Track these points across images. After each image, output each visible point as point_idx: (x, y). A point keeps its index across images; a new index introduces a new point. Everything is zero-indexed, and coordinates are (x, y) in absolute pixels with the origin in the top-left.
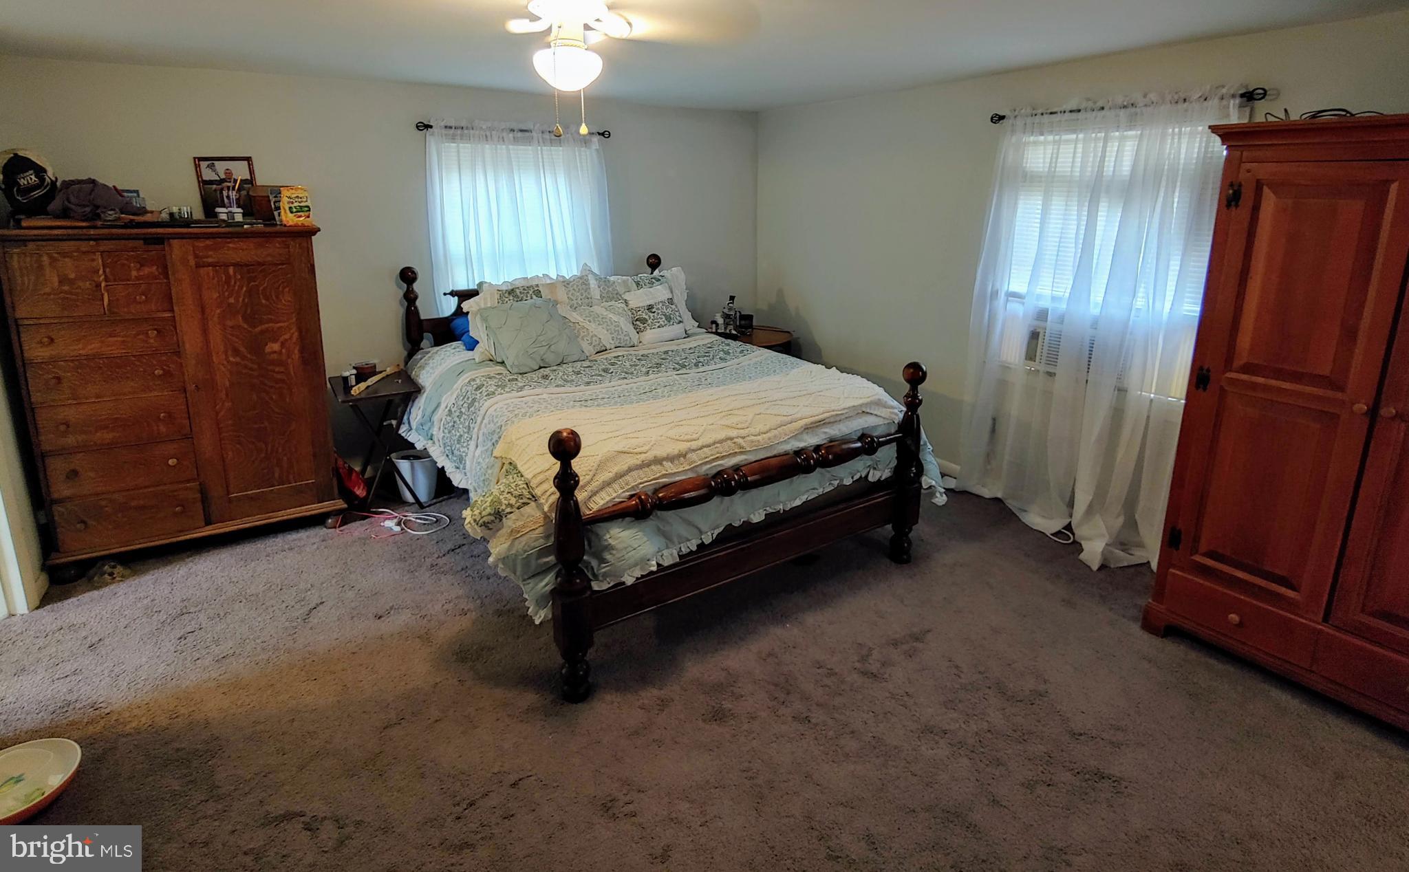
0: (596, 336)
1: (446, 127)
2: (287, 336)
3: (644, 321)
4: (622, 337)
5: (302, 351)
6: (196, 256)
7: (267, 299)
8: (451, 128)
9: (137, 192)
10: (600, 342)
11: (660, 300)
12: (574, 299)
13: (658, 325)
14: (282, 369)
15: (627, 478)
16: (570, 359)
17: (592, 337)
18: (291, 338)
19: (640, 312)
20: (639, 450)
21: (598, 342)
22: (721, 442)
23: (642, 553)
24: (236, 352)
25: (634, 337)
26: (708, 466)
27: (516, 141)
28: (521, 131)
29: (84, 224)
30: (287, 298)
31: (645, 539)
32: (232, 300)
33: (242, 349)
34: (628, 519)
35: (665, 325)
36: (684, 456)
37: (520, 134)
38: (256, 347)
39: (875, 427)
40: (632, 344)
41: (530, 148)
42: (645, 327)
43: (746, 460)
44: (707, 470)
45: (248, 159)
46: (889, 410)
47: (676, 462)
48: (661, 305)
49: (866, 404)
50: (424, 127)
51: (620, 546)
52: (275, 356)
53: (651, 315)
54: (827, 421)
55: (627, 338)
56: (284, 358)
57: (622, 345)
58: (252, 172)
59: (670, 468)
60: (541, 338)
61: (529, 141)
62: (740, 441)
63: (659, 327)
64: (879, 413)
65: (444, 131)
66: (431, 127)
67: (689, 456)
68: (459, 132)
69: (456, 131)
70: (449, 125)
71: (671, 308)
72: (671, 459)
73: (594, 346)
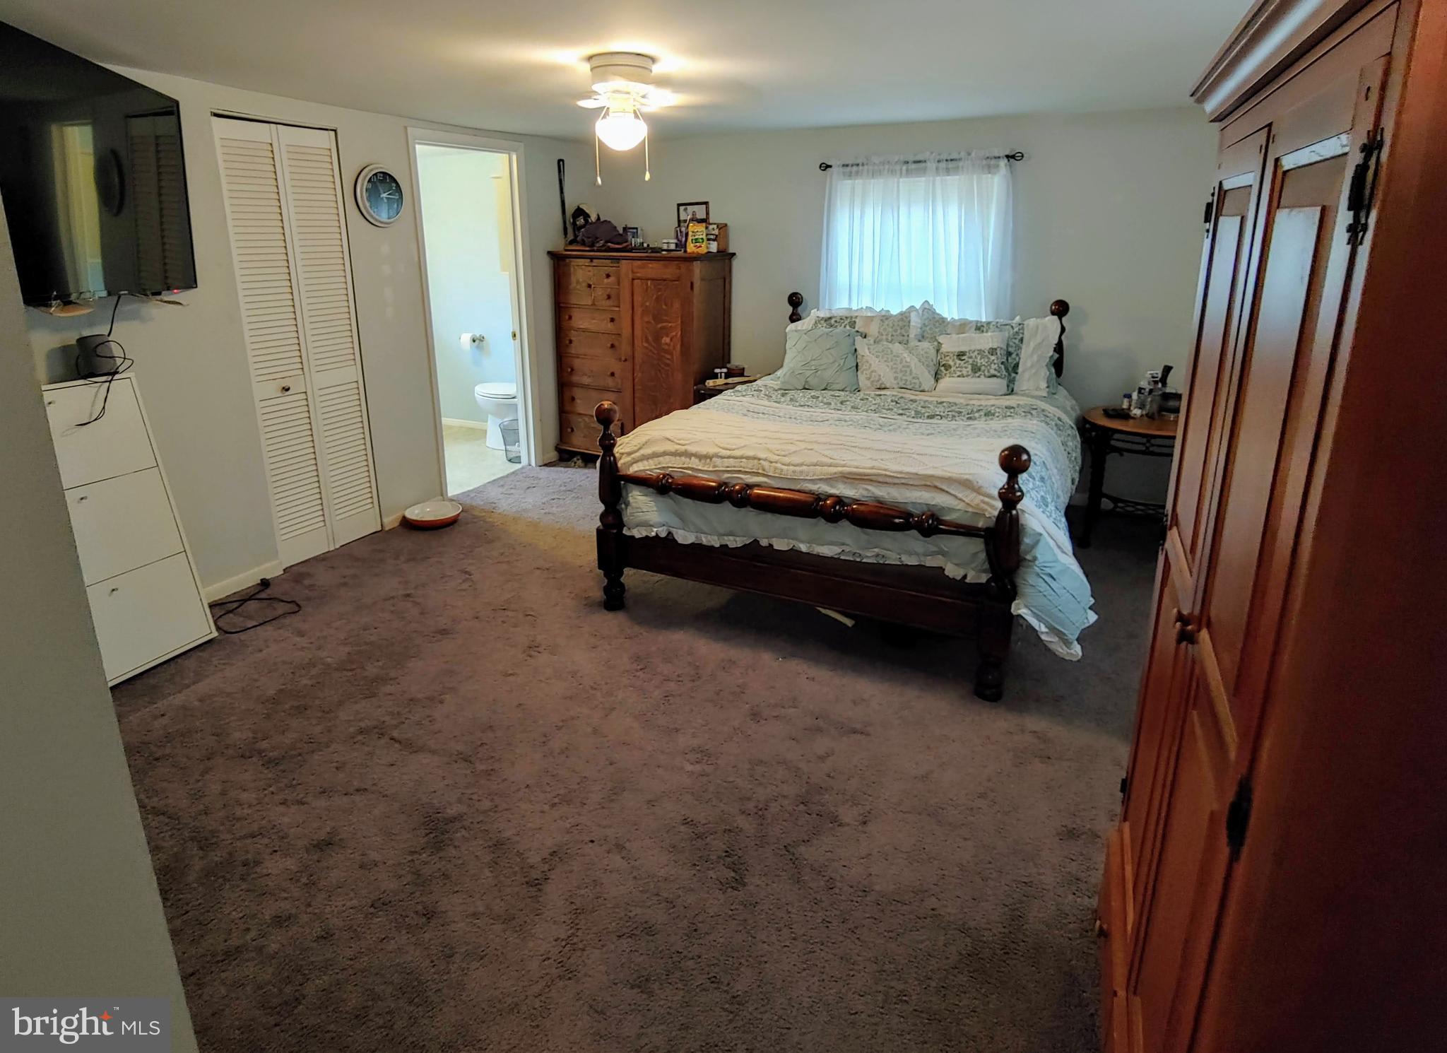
0: (875, 372)
1: (843, 165)
2: (674, 334)
3: (947, 367)
4: (909, 378)
5: (682, 345)
6: (633, 272)
7: (666, 305)
8: (847, 166)
9: (637, 228)
10: (880, 379)
11: (979, 347)
12: (884, 334)
13: (959, 373)
14: (669, 357)
15: (661, 459)
16: (835, 386)
17: (872, 372)
18: (676, 335)
19: (948, 358)
20: (681, 442)
21: (877, 379)
22: (748, 458)
23: (648, 517)
24: (647, 341)
25: (928, 381)
26: (729, 475)
27: (909, 173)
28: (915, 162)
29: (588, 249)
30: (677, 305)
31: (655, 509)
32: (648, 304)
33: (650, 338)
34: (651, 490)
35: (968, 376)
36: (711, 459)
37: (914, 166)
38: (657, 338)
39: (951, 510)
40: (921, 389)
41: (924, 179)
42: (945, 375)
43: (766, 483)
44: (728, 478)
45: (706, 203)
46: (982, 497)
47: (703, 461)
48: (976, 353)
49: (950, 480)
50: (825, 167)
51: (634, 505)
52: (666, 347)
53: (958, 362)
54: (874, 478)
55: (916, 381)
56: (671, 348)
57: (908, 387)
58: (707, 213)
59: (694, 463)
60: (813, 363)
61: (924, 172)
62: (766, 464)
63: (959, 376)
64: (960, 496)
65: (841, 169)
66: (830, 166)
67: (714, 459)
68: (855, 168)
69: (853, 168)
70: (847, 163)
71: (989, 358)
72: (700, 457)
73: (873, 381)
